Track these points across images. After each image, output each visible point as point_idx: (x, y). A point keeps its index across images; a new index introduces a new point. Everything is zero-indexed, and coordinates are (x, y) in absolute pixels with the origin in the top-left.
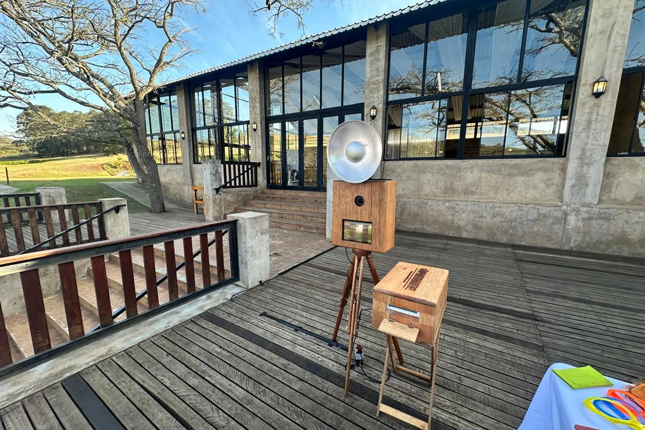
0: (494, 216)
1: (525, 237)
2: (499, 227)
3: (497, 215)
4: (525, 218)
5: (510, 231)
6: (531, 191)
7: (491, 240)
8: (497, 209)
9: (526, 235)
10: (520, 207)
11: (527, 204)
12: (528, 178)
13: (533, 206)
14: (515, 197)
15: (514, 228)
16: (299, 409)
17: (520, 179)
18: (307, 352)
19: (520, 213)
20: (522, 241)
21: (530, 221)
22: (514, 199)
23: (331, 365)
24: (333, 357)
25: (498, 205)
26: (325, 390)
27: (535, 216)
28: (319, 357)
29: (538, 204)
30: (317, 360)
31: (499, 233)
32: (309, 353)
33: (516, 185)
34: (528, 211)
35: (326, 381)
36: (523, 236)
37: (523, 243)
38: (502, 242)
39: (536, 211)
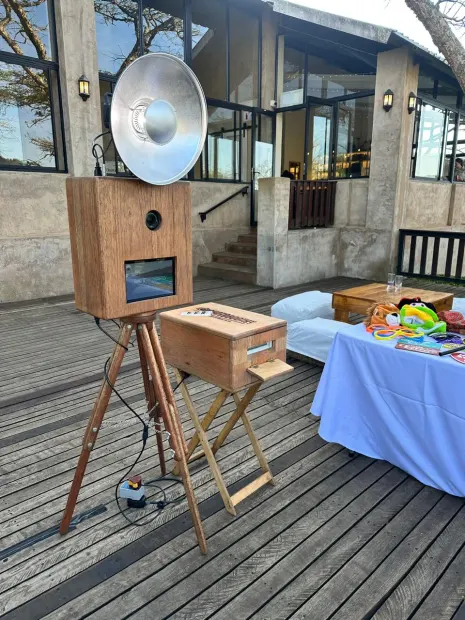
0: (7, 263)
1: (53, 284)
2: (17, 278)
3: (12, 260)
4: (46, 259)
5: (33, 281)
6: (44, 219)
7: (13, 300)
8: (9, 251)
9: (52, 281)
10: (37, 243)
11: (44, 238)
12: (37, 201)
13: (51, 240)
14: (27, 229)
15: (36, 275)
16: (187, 606)
17: (27, 202)
18: (60, 570)
19: (39, 251)
20: (48, 291)
21: (53, 261)
22: (27, 233)
23: (120, 541)
24: (102, 534)
25: (9, 244)
26: (166, 561)
27: (56, 254)
28: (88, 554)
29: (56, 237)
30: (93, 558)
31: (19, 288)
32: (64, 567)
33: (24, 211)
34: (47, 247)
35: (151, 555)
36: (48, 285)
37: (52, 294)
38: (27, 298)
39: (56, 246)
